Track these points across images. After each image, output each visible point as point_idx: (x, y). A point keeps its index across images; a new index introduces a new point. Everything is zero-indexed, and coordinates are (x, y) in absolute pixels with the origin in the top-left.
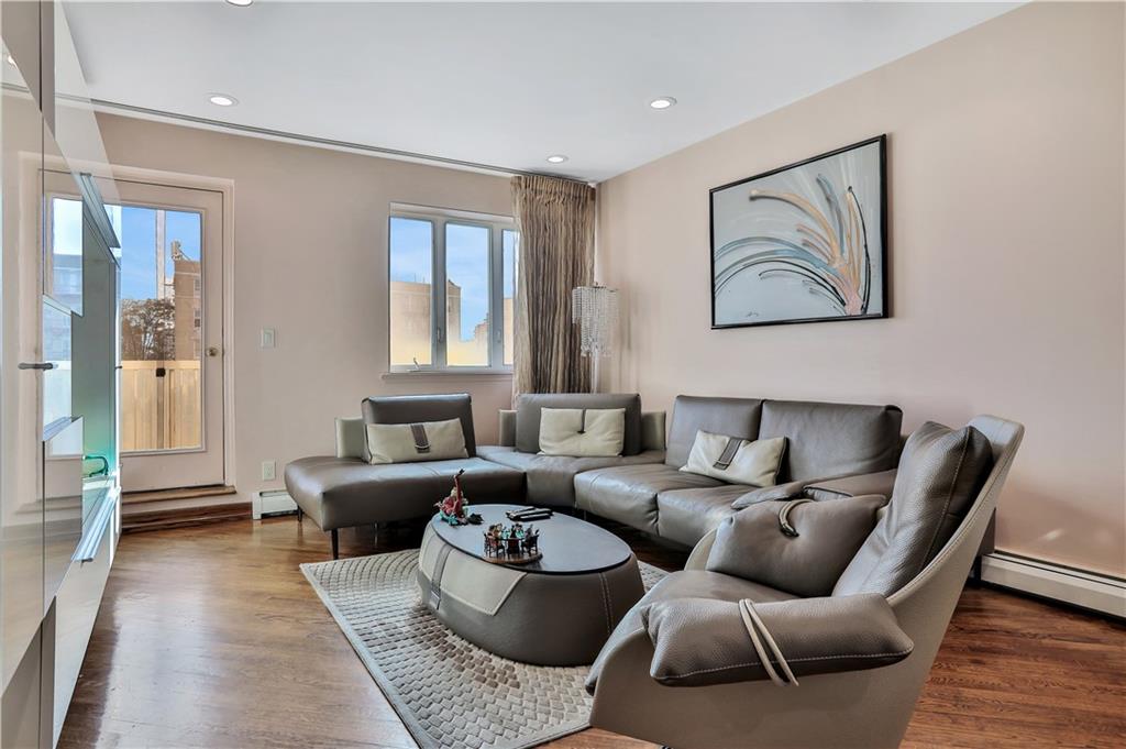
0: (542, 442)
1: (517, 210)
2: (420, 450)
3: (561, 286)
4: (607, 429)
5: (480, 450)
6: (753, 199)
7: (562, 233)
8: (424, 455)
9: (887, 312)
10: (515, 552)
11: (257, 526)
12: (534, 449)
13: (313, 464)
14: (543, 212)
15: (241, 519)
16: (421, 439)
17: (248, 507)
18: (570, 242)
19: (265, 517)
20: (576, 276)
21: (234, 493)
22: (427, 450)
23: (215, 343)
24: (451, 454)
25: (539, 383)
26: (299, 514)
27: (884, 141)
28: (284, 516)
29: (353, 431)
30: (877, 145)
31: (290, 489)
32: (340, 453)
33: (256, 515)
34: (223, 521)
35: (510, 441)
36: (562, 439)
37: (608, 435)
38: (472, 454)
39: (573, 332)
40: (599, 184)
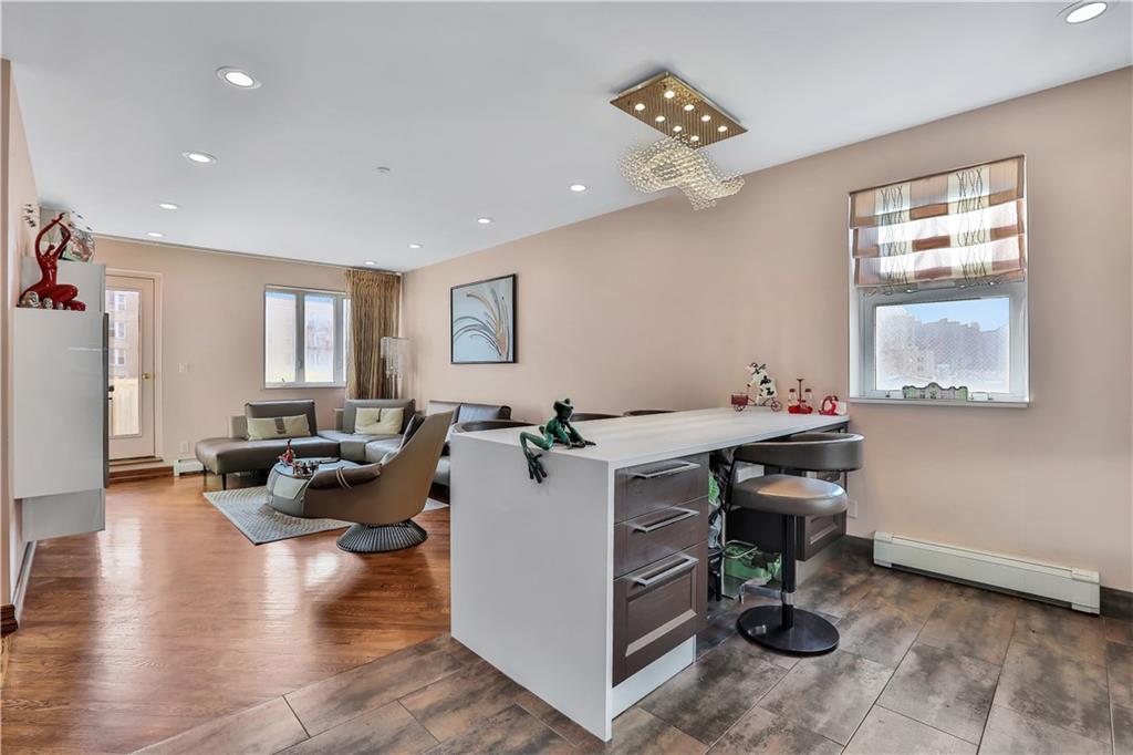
0: (356, 427)
1: (349, 289)
2: (279, 433)
3: (376, 335)
4: (392, 419)
5: (319, 433)
6: (468, 296)
7: (377, 302)
8: (282, 435)
9: (515, 360)
10: (304, 472)
11: (176, 479)
12: (352, 432)
13: (211, 442)
14: (364, 291)
15: (166, 476)
16: (281, 427)
17: (171, 469)
18: (382, 309)
19: (181, 474)
20: (387, 329)
21: (161, 461)
22: (284, 432)
23: (148, 370)
24: (300, 434)
25: (362, 393)
26: (205, 472)
27: (515, 277)
28: (195, 474)
29: (239, 423)
30: (511, 279)
31: (199, 458)
32: (231, 435)
33: (176, 473)
34: (155, 477)
35: (341, 428)
36: (367, 425)
37: (393, 422)
38: (314, 433)
39: (383, 363)
40: (403, 274)
